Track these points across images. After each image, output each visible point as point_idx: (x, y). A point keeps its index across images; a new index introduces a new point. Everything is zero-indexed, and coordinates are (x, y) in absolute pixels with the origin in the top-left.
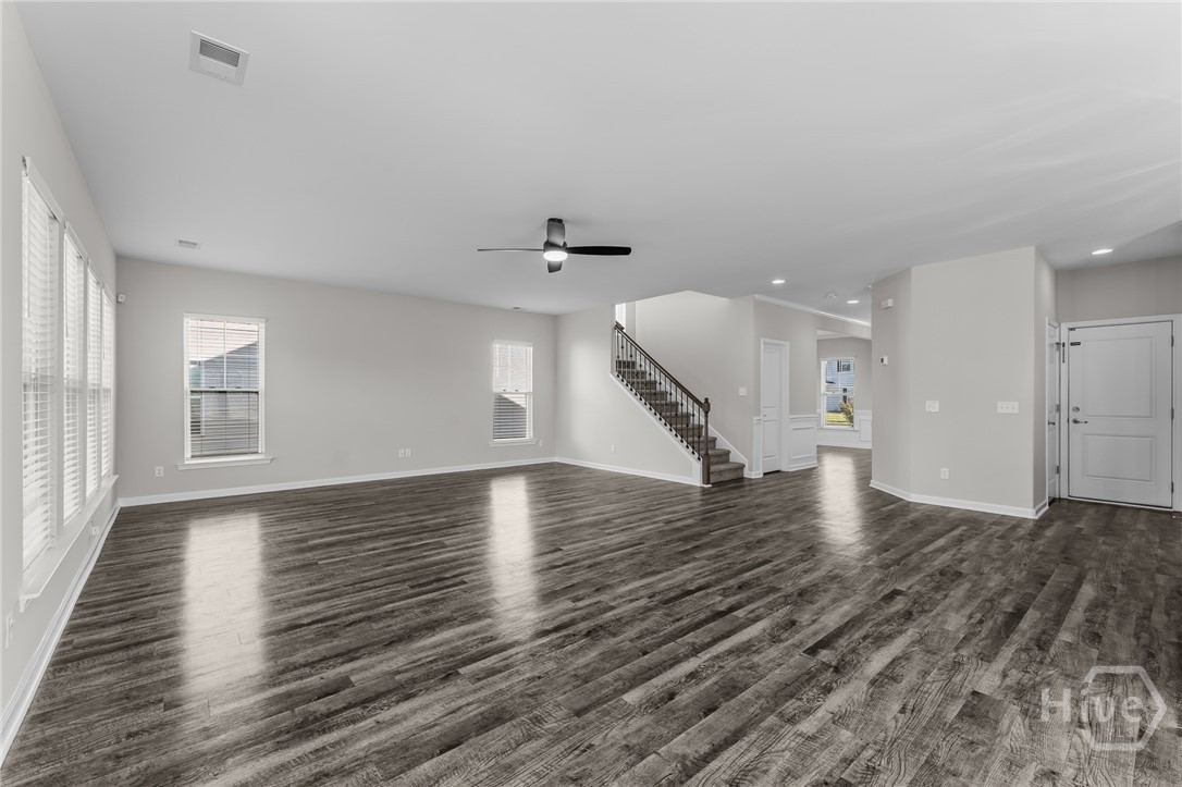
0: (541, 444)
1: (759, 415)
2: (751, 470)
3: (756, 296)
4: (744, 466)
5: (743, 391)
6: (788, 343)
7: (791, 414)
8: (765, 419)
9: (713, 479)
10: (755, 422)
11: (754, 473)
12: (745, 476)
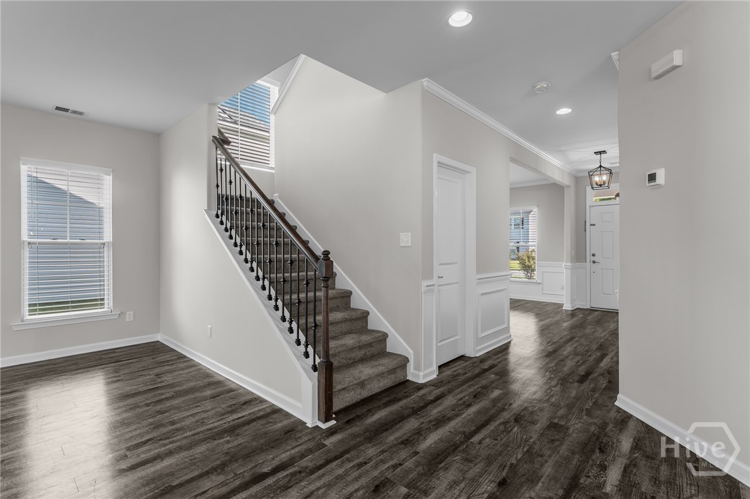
0: (129, 316)
1: (431, 277)
2: (418, 368)
3: (426, 82)
4: (406, 360)
5: (405, 239)
6: (473, 170)
7: (478, 272)
8: (442, 281)
9: (338, 404)
10: (424, 289)
11: (422, 372)
12: (410, 378)
